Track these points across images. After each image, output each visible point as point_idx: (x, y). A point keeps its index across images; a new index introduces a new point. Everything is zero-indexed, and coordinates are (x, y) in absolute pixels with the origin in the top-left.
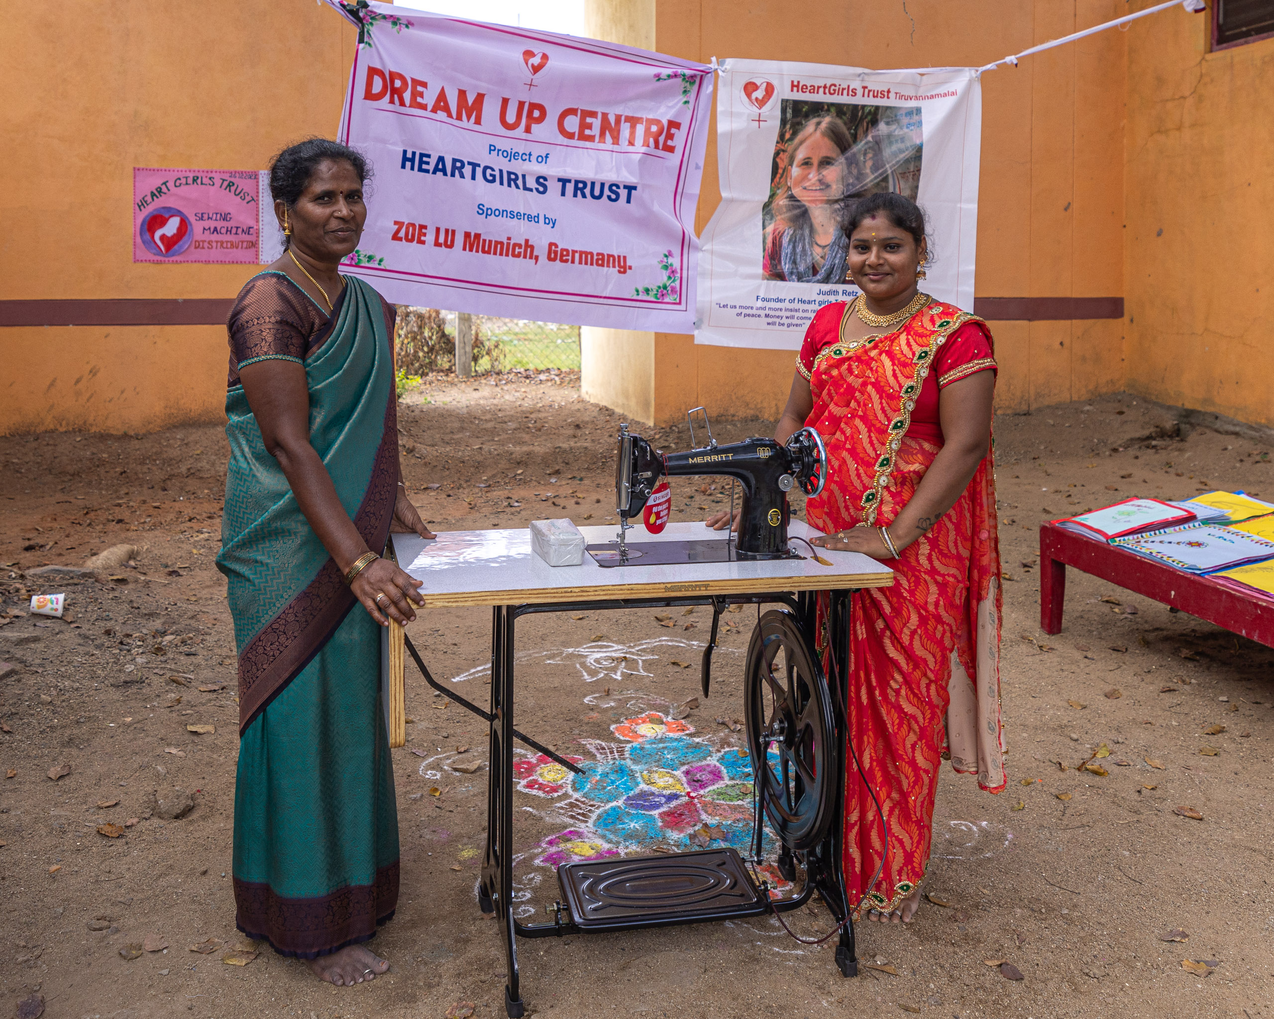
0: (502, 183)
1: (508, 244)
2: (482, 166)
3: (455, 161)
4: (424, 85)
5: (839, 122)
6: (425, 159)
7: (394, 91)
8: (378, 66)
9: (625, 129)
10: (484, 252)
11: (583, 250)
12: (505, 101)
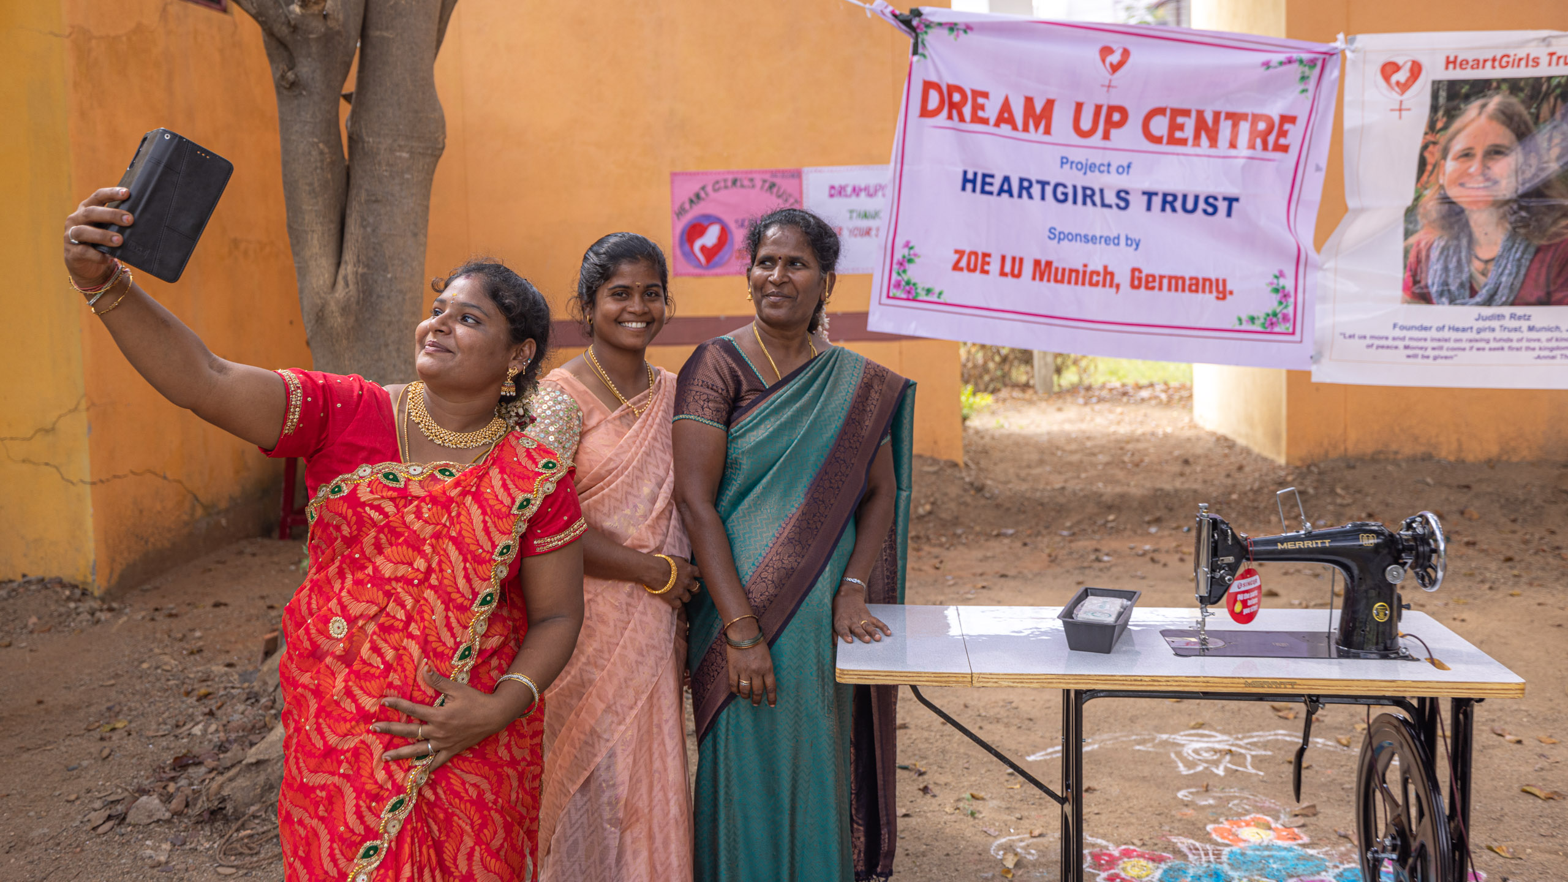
0: (1075, 202)
1: (1085, 272)
2: (1053, 184)
3: (1022, 180)
4: (985, 95)
5: (1514, 100)
6: (988, 180)
7: (952, 105)
8: (934, 78)
9: (1225, 127)
10: (1056, 281)
11: (1173, 273)
12: (1079, 106)
